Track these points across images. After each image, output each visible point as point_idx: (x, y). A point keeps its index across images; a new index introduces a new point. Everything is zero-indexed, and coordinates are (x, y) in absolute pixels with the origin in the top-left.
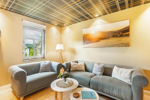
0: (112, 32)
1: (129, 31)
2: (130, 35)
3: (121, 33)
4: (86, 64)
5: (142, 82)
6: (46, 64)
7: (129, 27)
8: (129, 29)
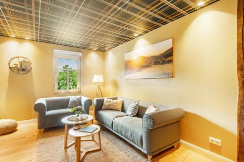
0: (154, 56)
1: (172, 55)
2: (174, 62)
3: (163, 58)
4: (124, 102)
5: (148, 122)
6: (75, 99)
7: (172, 48)
8: (172, 52)
